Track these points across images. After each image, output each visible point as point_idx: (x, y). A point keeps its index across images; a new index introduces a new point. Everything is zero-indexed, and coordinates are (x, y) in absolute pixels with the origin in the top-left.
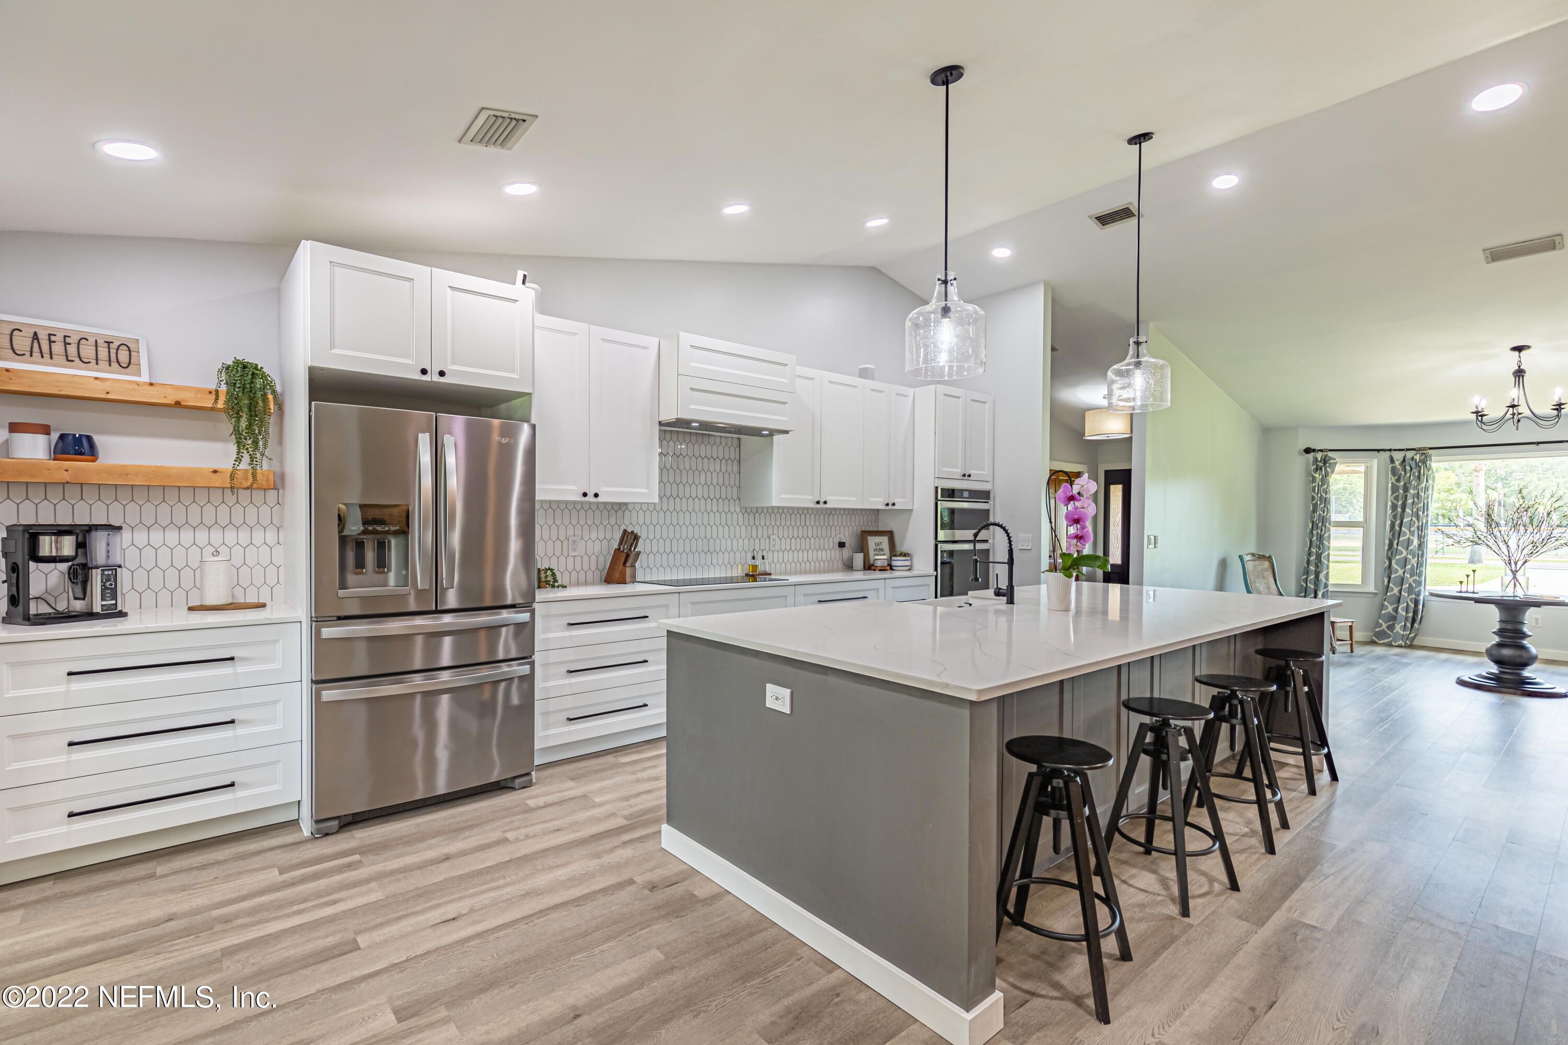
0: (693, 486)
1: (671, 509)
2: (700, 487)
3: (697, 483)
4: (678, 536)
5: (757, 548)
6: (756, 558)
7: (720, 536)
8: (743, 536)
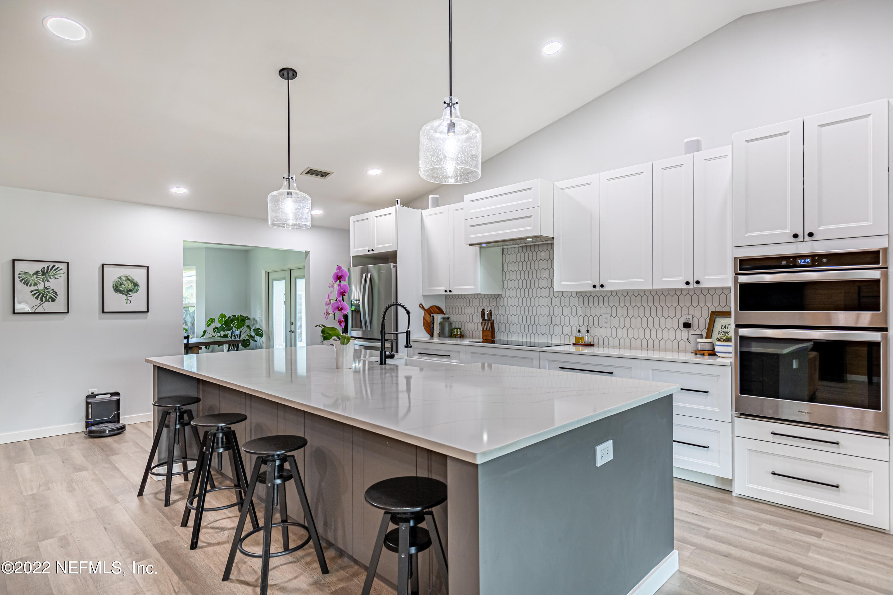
0: (541, 280)
1: (527, 296)
2: (545, 280)
3: (543, 277)
4: (531, 313)
5: (591, 324)
6: (590, 331)
7: (560, 314)
8: (579, 314)
